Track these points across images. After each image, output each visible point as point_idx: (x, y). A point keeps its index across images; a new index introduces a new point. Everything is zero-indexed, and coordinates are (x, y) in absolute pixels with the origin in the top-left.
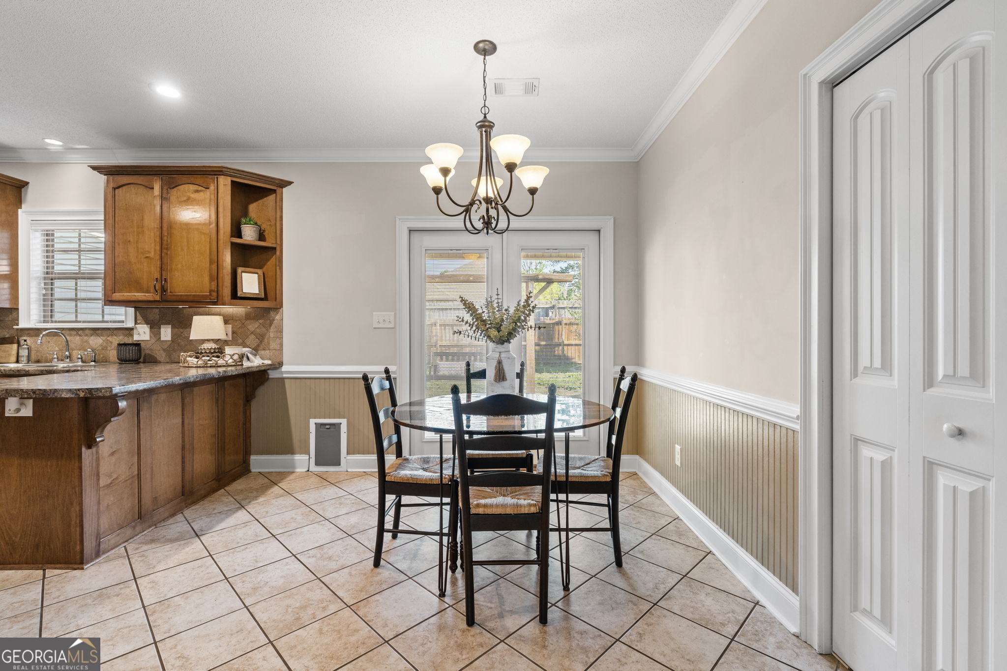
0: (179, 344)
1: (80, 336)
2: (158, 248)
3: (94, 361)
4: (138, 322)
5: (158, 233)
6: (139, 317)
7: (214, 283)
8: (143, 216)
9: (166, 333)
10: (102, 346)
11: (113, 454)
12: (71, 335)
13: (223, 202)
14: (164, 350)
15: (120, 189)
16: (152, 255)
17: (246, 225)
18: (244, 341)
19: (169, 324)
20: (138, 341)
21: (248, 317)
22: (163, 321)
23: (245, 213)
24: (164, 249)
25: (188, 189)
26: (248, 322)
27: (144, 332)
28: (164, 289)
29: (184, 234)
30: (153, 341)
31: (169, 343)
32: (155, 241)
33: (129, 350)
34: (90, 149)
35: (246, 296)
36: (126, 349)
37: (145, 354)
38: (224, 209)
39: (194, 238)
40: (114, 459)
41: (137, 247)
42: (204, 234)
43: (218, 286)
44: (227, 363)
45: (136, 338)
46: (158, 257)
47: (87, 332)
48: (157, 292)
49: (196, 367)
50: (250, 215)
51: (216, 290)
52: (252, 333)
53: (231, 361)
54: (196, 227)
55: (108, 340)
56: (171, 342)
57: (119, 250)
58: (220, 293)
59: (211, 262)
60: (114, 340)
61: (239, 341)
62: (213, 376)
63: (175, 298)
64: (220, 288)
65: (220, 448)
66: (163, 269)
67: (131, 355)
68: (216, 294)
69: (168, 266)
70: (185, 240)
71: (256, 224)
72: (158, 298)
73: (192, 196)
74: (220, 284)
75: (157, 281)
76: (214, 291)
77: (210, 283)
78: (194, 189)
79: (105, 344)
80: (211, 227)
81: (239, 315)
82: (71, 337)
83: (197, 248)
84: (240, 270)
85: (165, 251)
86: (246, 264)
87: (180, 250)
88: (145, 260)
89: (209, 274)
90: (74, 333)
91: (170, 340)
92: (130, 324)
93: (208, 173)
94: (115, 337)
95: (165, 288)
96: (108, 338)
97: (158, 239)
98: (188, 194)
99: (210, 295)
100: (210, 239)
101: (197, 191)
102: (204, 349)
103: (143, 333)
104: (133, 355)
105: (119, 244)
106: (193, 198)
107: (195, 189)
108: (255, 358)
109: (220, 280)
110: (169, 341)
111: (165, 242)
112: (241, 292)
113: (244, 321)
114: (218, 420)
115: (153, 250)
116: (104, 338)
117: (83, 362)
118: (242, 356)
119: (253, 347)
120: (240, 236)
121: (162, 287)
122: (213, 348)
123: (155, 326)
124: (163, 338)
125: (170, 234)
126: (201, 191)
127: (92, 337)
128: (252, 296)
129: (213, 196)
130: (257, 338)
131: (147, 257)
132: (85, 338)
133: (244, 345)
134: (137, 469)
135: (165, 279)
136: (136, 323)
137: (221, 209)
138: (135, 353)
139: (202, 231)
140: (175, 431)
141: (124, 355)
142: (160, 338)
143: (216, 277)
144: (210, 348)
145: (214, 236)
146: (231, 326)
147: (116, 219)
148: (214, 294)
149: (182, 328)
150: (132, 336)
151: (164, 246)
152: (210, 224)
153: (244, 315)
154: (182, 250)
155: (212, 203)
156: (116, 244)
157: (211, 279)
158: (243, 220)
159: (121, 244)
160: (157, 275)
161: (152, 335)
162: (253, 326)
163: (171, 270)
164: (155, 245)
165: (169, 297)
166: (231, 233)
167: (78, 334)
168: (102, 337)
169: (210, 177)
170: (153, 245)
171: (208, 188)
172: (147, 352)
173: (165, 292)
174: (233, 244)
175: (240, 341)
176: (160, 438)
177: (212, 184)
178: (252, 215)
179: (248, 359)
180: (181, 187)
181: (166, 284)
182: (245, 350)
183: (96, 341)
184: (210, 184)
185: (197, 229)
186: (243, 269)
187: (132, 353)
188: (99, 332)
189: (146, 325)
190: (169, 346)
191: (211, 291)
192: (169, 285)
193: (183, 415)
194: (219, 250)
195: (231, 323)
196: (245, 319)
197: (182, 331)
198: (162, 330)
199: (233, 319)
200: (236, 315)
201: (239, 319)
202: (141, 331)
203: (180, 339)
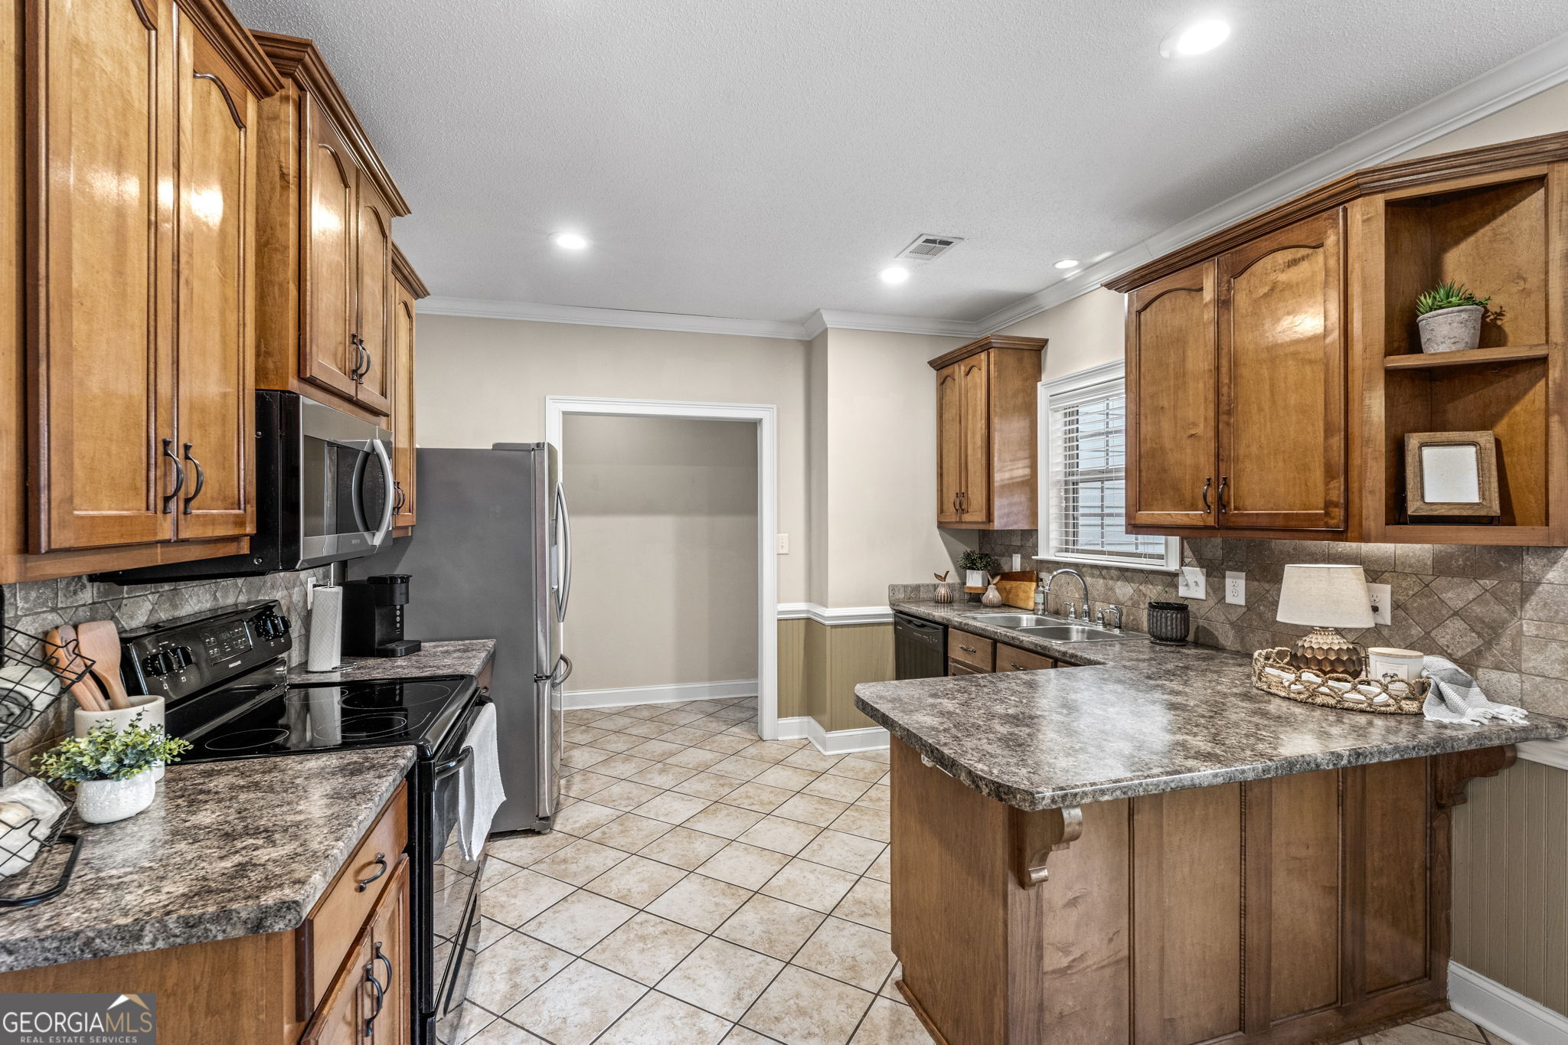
0: (1260, 615)
1: (1104, 578)
2: (1211, 414)
3: (1120, 627)
4: (1187, 560)
5: (1212, 382)
6: (1188, 552)
7: (1338, 485)
8: (1184, 352)
9: (1236, 589)
10: (1131, 599)
11: (1073, 902)
12: (1092, 576)
13: (1363, 269)
14: (1231, 624)
15: (1148, 310)
16: (1199, 430)
17: (1434, 313)
18: (1428, 633)
19: (1242, 571)
20: (1187, 598)
21: (1442, 567)
22: (1231, 564)
23: (1433, 278)
24: (1224, 413)
25: (1272, 268)
26: (1442, 582)
27: (1196, 582)
28: (1222, 503)
29: (1265, 373)
30: (1212, 602)
31: (1240, 611)
32: (1206, 399)
33: (1166, 618)
34: (1113, 255)
35: (1436, 513)
36: (1161, 615)
37: (1198, 627)
38: (1365, 287)
39: (1286, 378)
40: (1074, 915)
41: (1175, 417)
42: (1310, 362)
43: (1347, 489)
44: (1370, 705)
45: (1183, 592)
46: (1211, 434)
47: (1114, 573)
48: (1209, 507)
49: (1284, 698)
50: (1448, 281)
51: (1342, 501)
52: (1456, 613)
53: (1384, 697)
54: (1292, 349)
55: (1140, 590)
56: (1244, 610)
57: (1147, 429)
58: (1354, 510)
59: (1328, 432)
61: (1413, 632)
62: (1318, 766)
63: (1244, 522)
64: (1354, 497)
65: (1348, 927)
66: (1221, 457)
67: (1169, 628)
68: (1342, 513)
69: (1230, 451)
70: (1267, 387)
71: (1470, 299)
72: (1211, 521)
73: (1282, 277)
74: (1355, 486)
75: (1209, 485)
76: (1336, 505)
77: (1327, 484)
78: (1286, 260)
79: (1134, 597)
80: (1329, 340)
81: (1413, 561)
82: (1092, 580)
83: (1293, 400)
84: (1413, 441)
85: (1223, 418)
86: (1435, 423)
87: (1255, 410)
88: (1188, 442)
89: (1322, 460)
90: (1097, 572)
91: (1244, 604)
92: (1173, 565)
93: (1320, 207)
94: (1151, 587)
95: (1225, 498)
96: (1141, 587)
97: (1211, 396)
98: (1273, 276)
99: (1327, 514)
100: (1327, 372)
101: (1294, 262)
102: (1311, 648)
103: (1193, 585)
104: (1172, 629)
105: (1146, 417)
106: (1283, 283)
107: (1290, 257)
108: (1464, 697)
109: (1354, 474)
110: (1241, 606)
111: (1224, 399)
112: (1419, 504)
113: (1430, 578)
114: (1344, 852)
115: (1202, 420)
116: (1135, 586)
117: (1105, 625)
118: (1420, 689)
119: (1460, 654)
120: (1414, 345)
121: (1220, 497)
122: (1336, 648)
123: (1214, 572)
124: (1229, 599)
125: (1234, 378)
126: (1303, 258)
127: (1119, 583)
128: (1456, 512)
129: (1332, 262)
130: (1472, 630)
131: (1192, 435)
132: (1111, 582)
133: (1428, 646)
134: (1126, 945)
135: (1225, 479)
136: (1182, 563)
137: (1355, 289)
138: (1176, 625)
139: (1307, 357)
140: (1220, 868)
141: (1159, 628)
142: (1224, 598)
143: (1343, 469)
144: (1325, 647)
145: (1337, 362)
146: (1388, 587)
147: (1143, 369)
148: (1338, 513)
149: (1268, 582)
150: (1176, 587)
151: (1224, 407)
152: (1326, 333)
153: (1429, 562)
154: (1260, 410)
155: (1331, 279)
156: (1142, 417)
157: (1329, 474)
158: (1426, 301)
159: (1149, 417)
160: (1208, 472)
161: (1210, 591)
162: (1458, 594)
163: (1237, 460)
164: (1206, 409)
165: (1233, 519)
166: (1386, 346)
168: (1132, 586)
169: (1325, 215)
170: (1202, 408)
171: (1321, 245)
172: (1201, 622)
173: (1224, 507)
174: (1391, 374)
175: (1416, 631)
176: (1184, 879)
177: (1330, 232)
178: (1457, 278)
179: (1441, 697)
180: (1258, 267)
181: (1226, 489)
182: (1437, 666)
183: (1124, 590)
184: (1326, 232)
185: (1294, 354)
186: (1426, 436)
187: (1172, 624)
188: (1128, 574)
189: (1199, 569)
190: (1242, 618)
191: (1328, 505)
192: (1232, 493)
193: (1243, 829)
194: (1351, 397)
195: (1390, 580)
196: (1433, 575)
197: (1267, 588)
198: (1228, 582)
199: (1395, 571)
200: (1403, 563)
201: (1415, 575)
202: (1191, 579)
203: (1264, 606)
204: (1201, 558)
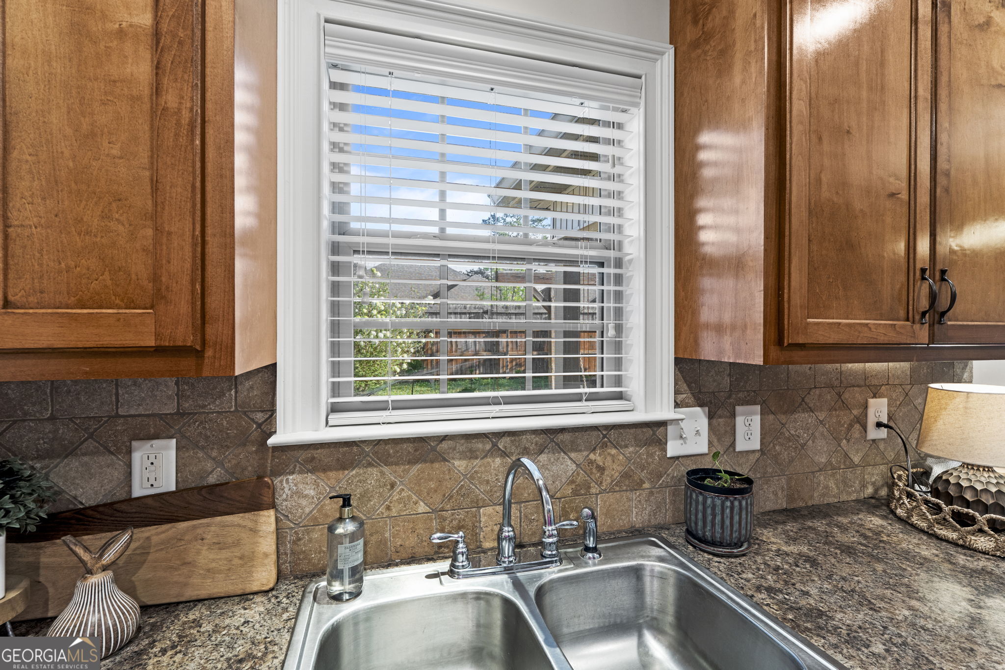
1: (504, 454)
6: (680, 385)
9: (749, 429)
10: (573, 482)
19: (755, 403)
20: (679, 457)
22: (741, 395)
27: (695, 431)
30: (717, 454)
31: (753, 458)
45: (673, 448)
55: (591, 462)
56: (757, 455)
60: (609, 462)
79: (582, 477)
82: (476, 462)
91: (759, 448)
92: (657, 410)
94: (613, 451)
96: (592, 456)
103: (690, 436)
110: (754, 451)
116: (579, 457)
123: (720, 411)
124: (741, 446)
127: (539, 456)
141: (727, 532)
142: (733, 444)
146: (885, 401)
149: (785, 413)
150: (662, 444)
153: (909, 373)
161: (713, 439)
167: (497, 451)
168: (573, 455)
183: (552, 469)
189: (698, 409)
190: (755, 467)
195: (885, 393)
196: (910, 384)
197: (784, 421)
198: (740, 420)
199: (888, 384)
200: (893, 375)
201: (901, 385)
202: (688, 427)
203: (781, 445)
204: (700, 392)
